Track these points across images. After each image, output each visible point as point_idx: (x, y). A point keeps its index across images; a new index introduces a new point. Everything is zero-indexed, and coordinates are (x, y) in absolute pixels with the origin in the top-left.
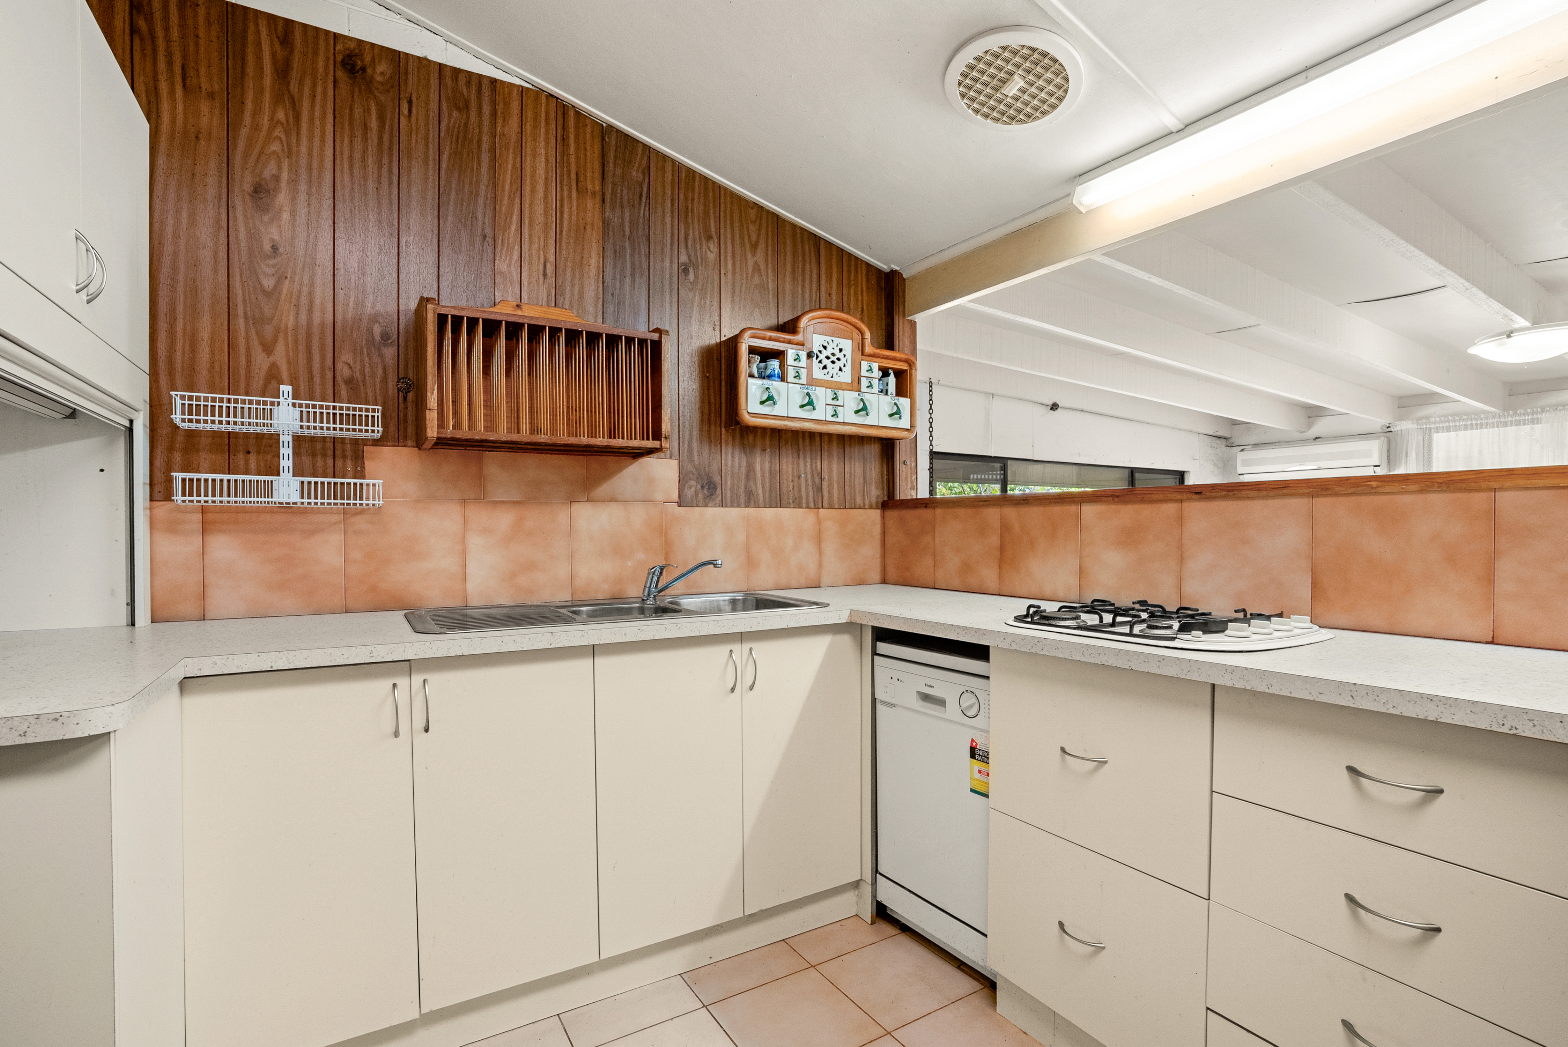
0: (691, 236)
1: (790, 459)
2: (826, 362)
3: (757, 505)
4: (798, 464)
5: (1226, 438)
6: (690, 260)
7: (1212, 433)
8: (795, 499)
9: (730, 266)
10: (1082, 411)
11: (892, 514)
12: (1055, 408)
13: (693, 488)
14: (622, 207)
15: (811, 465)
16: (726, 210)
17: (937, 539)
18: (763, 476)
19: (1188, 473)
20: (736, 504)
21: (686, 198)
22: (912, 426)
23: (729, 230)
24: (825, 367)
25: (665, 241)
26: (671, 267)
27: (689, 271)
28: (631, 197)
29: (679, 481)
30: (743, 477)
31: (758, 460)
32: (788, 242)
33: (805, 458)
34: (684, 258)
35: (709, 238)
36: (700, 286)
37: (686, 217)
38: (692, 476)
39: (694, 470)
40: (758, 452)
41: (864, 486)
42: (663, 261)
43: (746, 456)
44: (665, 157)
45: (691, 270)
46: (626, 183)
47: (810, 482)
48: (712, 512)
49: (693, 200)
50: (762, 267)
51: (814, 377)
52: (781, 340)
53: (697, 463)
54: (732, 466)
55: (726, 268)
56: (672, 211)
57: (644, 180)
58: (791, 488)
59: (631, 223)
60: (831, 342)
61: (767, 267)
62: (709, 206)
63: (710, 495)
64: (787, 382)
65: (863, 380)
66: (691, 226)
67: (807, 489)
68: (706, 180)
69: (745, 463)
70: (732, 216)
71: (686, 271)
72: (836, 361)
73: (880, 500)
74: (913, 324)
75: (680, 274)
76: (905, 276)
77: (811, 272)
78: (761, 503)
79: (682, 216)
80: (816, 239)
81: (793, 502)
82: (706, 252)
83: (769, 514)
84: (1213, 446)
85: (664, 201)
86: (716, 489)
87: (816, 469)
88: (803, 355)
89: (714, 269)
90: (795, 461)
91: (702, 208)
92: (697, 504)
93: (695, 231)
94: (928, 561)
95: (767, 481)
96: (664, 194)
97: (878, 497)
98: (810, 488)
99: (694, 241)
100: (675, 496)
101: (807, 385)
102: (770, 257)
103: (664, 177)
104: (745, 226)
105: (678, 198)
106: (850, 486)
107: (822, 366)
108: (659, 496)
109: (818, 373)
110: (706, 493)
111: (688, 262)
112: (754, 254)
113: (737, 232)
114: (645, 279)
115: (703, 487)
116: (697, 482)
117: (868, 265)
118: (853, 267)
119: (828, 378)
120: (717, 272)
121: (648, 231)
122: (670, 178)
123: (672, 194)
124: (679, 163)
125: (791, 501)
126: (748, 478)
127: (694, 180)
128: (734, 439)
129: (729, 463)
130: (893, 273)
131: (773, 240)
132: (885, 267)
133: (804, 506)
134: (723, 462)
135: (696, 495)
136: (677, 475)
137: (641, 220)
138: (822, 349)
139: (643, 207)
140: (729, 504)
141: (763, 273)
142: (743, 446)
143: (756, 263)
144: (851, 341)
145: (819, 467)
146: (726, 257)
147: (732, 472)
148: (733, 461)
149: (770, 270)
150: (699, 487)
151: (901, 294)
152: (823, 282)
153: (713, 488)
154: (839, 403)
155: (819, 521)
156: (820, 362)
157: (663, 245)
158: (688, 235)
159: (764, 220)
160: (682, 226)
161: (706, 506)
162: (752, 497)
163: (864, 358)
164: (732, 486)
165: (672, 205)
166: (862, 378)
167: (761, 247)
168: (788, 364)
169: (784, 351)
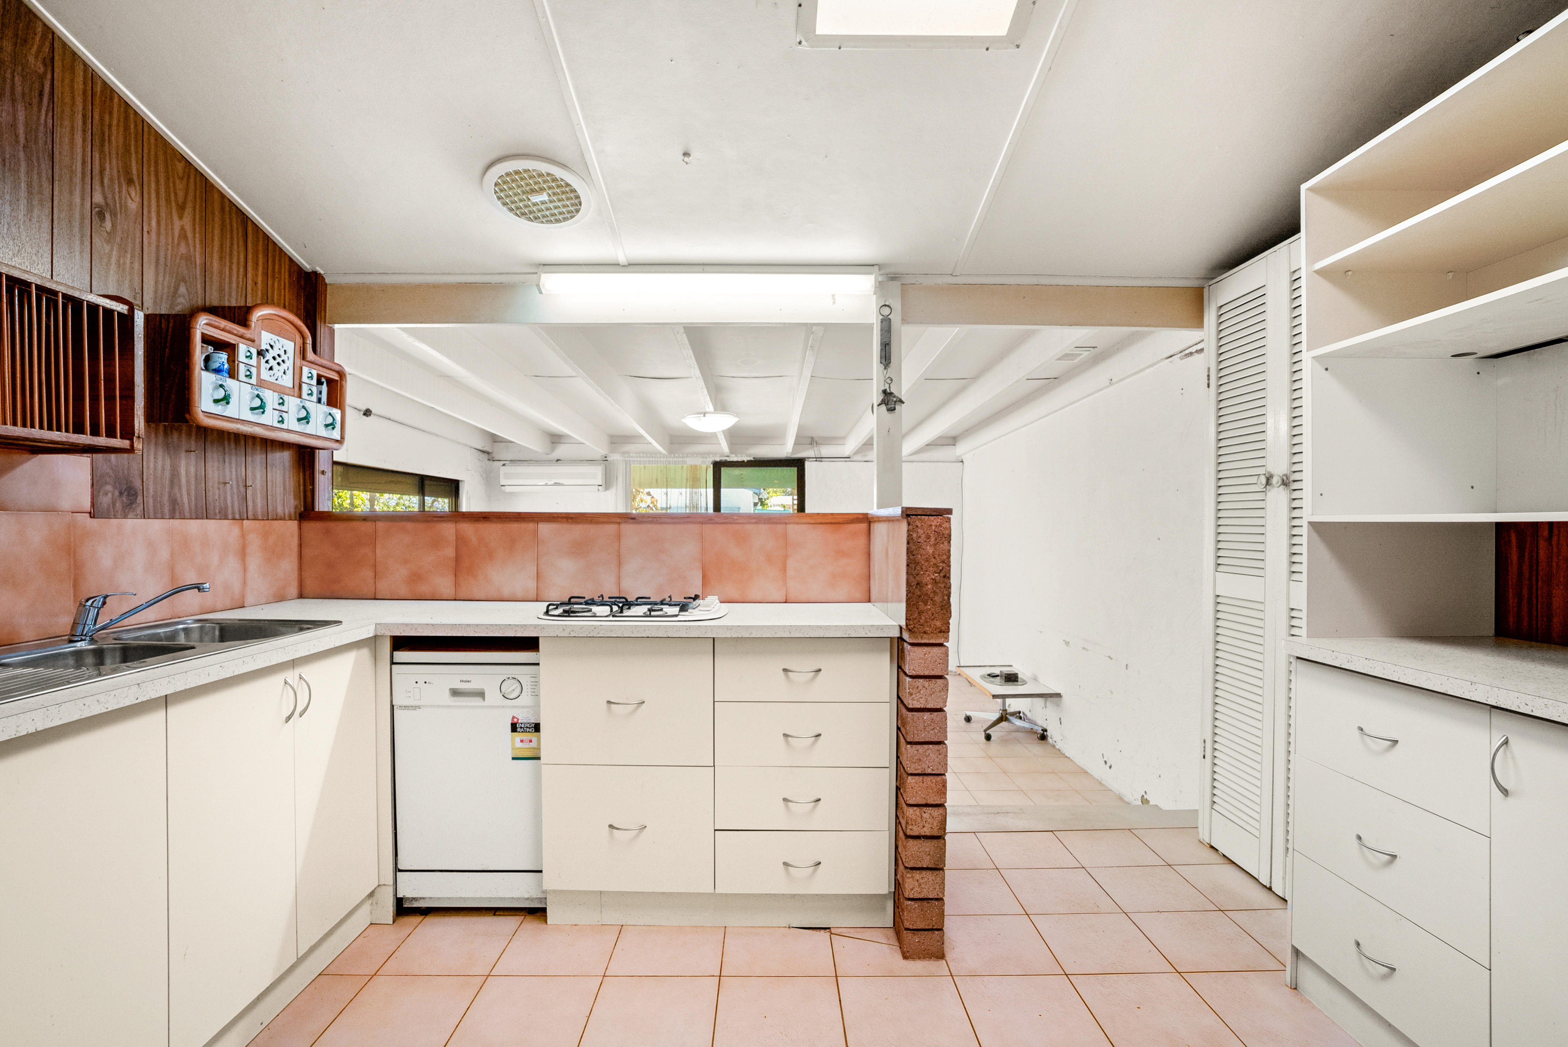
0: (107, 172)
1: (216, 464)
2: (273, 363)
3: (183, 517)
4: (224, 469)
5: (488, 453)
6: (107, 204)
7: (480, 448)
8: (221, 509)
9: (154, 223)
10: (390, 419)
11: (309, 526)
12: (368, 413)
13: (110, 495)
14: (13, 100)
15: (237, 471)
16: (149, 152)
17: (378, 551)
18: (188, 482)
19: (463, 482)
20: (159, 515)
21: (102, 119)
22: (342, 437)
23: (153, 178)
24: (271, 369)
25: (74, 167)
26: (82, 204)
27: (104, 216)
28: (27, 91)
29: (92, 485)
30: (167, 482)
31: (183, 463)
32: (217, 213)
33: (230, 463)
34: (98, 198)
35: (130, 182)
36: (118, 239)
37: (102, 145)
38: (108, 479)
39: (111, 472)
40: (183, 455)
41: (284, 497)
42: (71, 193)
43: (170, 457)
44: (74, 56)
45: (108, 216)
46: (20, 68)
47: (235, 490)
48: (131, 524)
49: (110, 126)
50: (190, 235)
51: (262, 378)
52: (235, 332)
53: (114, 463)
54: (155, 469)
55: (149, 225)
56: (84, 131)
57: (45, 74)
58: (217, 497)
59: (26, 128)
60: (277, 342)
61: (194, 237)
62: (130, 141)
63: (130, 504)
64: (238, 380)
65: (304, 387)
66: (108, 158)
67: (232, 497)
68: (126, 106)
69: (169, 466)
70: (156, 163)
71: (101, 215)
72: (281, 362)
73: (298, 511)
74: (332, 332)
75: (93, 217)
76: (327, 281)
77: (238, 253)
78: (187, 515)
79: (97, 142)
80: (244, 218)
81: (219, 512)
82: (126, 198)
83: (194, 526)
84: (480, 459)
85: (73, 113)
86: (137, 496)
87: (241, 476)
88: (254, 351)
89: (135, 223)
90: (221, 466)
91: (121, 140)
92: (114, 515)
93: (112, 168)
94: (367, 573)
95: (193, 487)
96: (73, 105)
97: (296, 507)
98: (236, 497)
99: (111, 180)
100: (87, 505)
101: (257, 385)
102: (197, 227)
103: (72, 81)
104: (171, 180)
105: (92, 117)
106: (272, 496)
107: (268, 366)
108: (66, 504)
109: (265, 375)
110: (125, 501)
111: (104, 204)
112: (181, 217)
113: (163, 183)
114: (47, 210)
115: (121, 494)
116: (115, 488)
117: (291, 260)
118: (277, 258)
119: (272, 380)
120: (139, 227)
121: (50, 146)
122: (81, 86)
123: (84, 109)
124: (93, 70)
125: (217, 511)
126: (172, 483)
127: (112, 99)
128: (156, 436)
129: (152, 465)
130: (316, 274)
131: (201, 206)
132: (308, 266)
133: (230, 517)
134: (144, 463)
135: (114, 503)
136: (90, 477)
137: (42, 128)
138: (269, 348)
139: (43, 112)
140: (152, 515)
141: (191, 242)
142: (167, 446)
143: (182, 229)
144: (293, 344)
145: (244, 474)
146: (149, 212)
147: (154, 475)
148: (155, 462)
149: (197, 242)
150: (117, 493)
151: (323, 299)
152: (250, 268)
153: (133, 495)
154: (284, 408)
155: (243, 536)
156: (267, 362)
157: (72, 172)
158: (104, 169)
159: (192, 180)
160: (97, 156)
161: (125, 517)
162: (177, 507)
163: (304, 363)
164: (155, 491)
165: (84, 123)
166: (303, 384)
167: (188, 210)
168: (240, 360)
169: (235, 345)
